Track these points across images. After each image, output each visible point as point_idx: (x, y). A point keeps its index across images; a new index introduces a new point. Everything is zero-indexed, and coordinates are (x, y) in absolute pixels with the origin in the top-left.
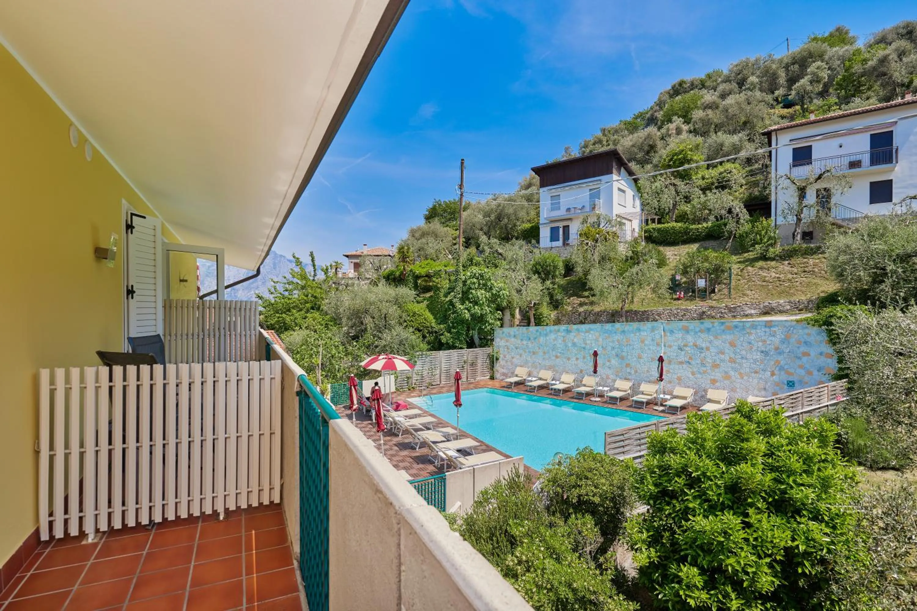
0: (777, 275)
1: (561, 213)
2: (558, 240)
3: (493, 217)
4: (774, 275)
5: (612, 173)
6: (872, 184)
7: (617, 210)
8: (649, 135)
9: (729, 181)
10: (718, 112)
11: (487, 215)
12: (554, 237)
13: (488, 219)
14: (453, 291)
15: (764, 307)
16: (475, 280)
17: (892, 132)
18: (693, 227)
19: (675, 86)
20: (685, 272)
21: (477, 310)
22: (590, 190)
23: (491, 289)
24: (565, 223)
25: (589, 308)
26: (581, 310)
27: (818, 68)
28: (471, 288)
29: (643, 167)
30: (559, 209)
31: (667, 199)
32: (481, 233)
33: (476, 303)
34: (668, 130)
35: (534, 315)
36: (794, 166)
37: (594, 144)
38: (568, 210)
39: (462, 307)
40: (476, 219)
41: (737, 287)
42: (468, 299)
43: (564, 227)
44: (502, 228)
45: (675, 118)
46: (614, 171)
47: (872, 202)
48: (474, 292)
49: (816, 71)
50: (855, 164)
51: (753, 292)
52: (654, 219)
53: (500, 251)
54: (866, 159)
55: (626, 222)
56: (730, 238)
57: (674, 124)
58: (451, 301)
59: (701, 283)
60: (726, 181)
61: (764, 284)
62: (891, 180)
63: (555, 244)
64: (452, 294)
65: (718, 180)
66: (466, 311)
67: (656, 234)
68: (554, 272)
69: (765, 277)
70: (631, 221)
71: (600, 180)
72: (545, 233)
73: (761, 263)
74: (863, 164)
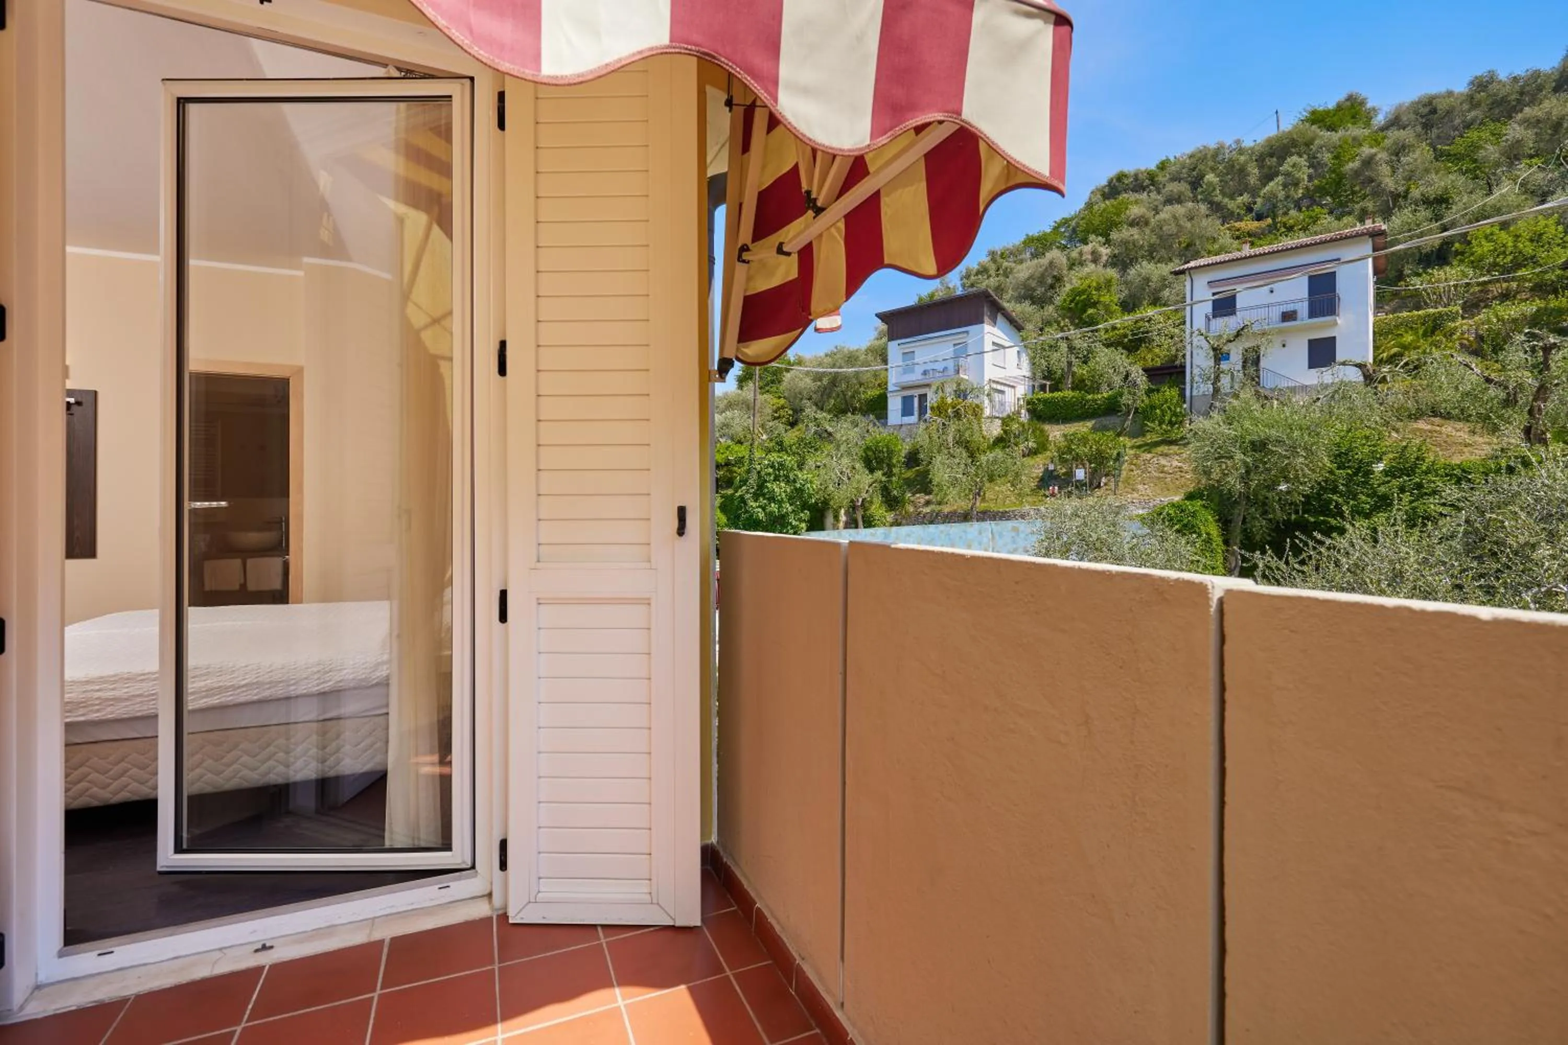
0: (1179, 464)
1: (915, 377)
2: (912, 414)
3: (825, 381)
4: (1175, 463)
5: (982, 322)
6: (1310, 342)
7: (990, 373)
8: (1051, 263)
9: (1147, 332)
10: (1147, 231)
11: (818, 377)
12: (907, 410)
13: (819, 383)
14: (745, 484)
15: (1154, 506)
16: (771, 470)
17: (1335, 272)
18: (1090, 397)
19: (1112, 179)
20: (1063, 461)
21: (774, 507)
22: (955, 345)
23: (795, 481)
24: (922, 391)
25: (937, 508)
26: (927, 510)
27: (1294, 166)
28: (766, 481)
29: (1043, 308)
30: (912, 371)
31: (1059, 359)
32: (808, 403)
33: (772, 499)
34: (1081, 254)
35: (863, 517)
36: (1215, 316)
37: (977, 274)
38: (925, 373)
39: (754, 504)
40: (802, 385)
41: (1127, 481)
42: (764, 495)
43: (920, 396)
44: (838, 395)
45: (1092, 237)
46: (986, 319)
47: (1311, 366)
48: (769, 485)
49: (1290, 169)
50: (1288, 316)
51: (1146, 487)
52: (1045, 385)
53: (830, 429)
54: (1303, 309)
55: (1006, 389)
56: (1129, 413)
57: (1090, 245)
58: (742, 497)
59: (1080, 474)
60: (1143, 333)
61: (1162, 475)
62: (1334, 338)
63: (907, 420)
64: (744, 488)
65: (1132, 331)
66: (760, 510)
67: (1041, 407)
68: (890, 458)
69: (1164, 466)
70: (1013, 387)
71: (967, 332)
72: (894, 405)
73: (1163, 449)
74: (1299, 315)
